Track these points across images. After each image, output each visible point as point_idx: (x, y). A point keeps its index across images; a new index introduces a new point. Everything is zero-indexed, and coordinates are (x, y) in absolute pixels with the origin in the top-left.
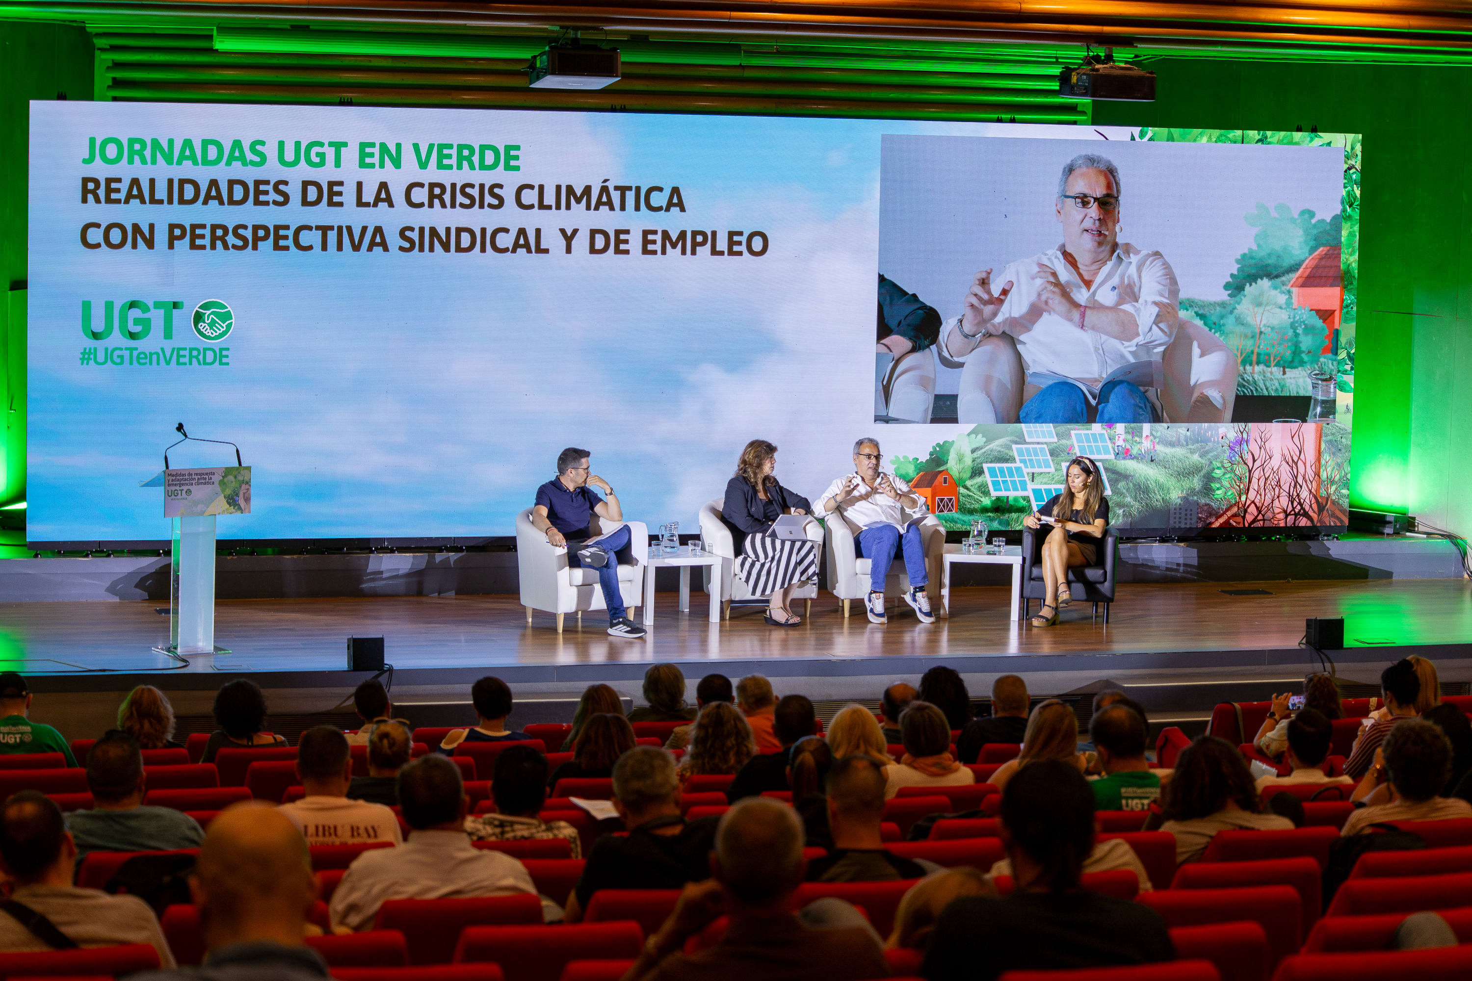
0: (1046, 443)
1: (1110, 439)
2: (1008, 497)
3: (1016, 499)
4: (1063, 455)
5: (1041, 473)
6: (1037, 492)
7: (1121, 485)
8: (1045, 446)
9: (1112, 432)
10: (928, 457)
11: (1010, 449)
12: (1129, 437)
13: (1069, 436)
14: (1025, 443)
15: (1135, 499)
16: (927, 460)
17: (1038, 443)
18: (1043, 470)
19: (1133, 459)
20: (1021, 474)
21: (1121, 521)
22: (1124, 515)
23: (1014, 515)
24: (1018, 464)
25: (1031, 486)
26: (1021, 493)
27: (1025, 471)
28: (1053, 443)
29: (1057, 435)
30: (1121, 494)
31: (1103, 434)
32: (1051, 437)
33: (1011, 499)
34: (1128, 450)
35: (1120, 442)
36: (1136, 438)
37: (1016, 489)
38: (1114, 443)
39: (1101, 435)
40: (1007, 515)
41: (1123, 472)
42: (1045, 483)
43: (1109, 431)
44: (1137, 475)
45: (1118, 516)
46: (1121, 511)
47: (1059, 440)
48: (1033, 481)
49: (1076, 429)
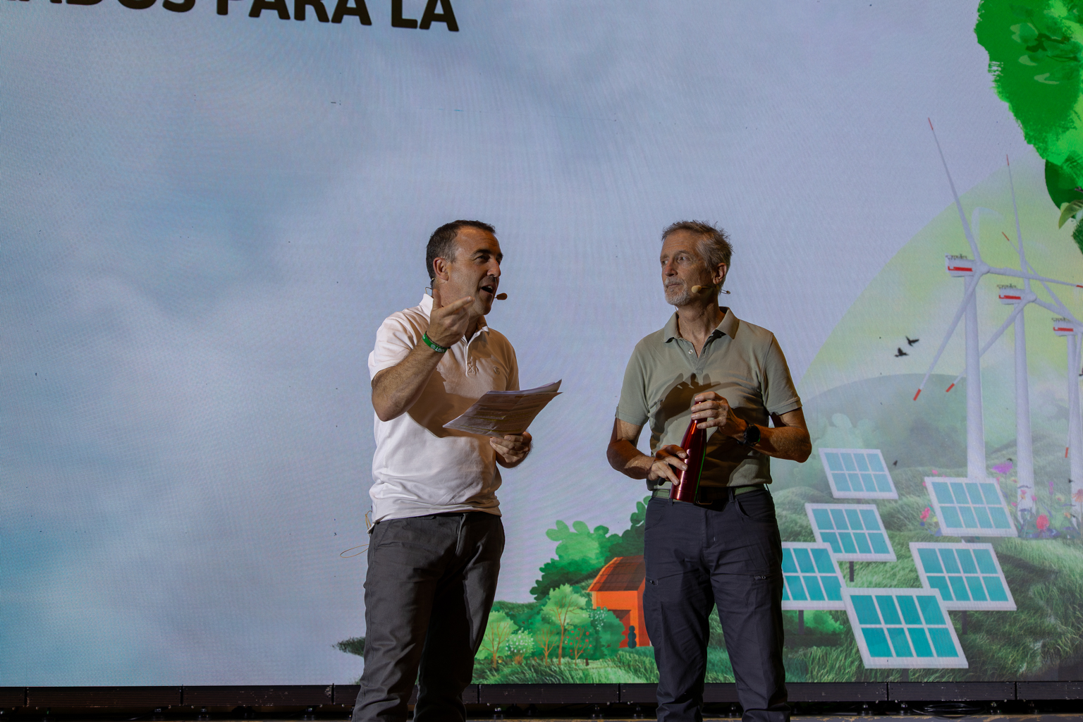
0: (874, 501)
1: (1006, 496)
2: (801, 612)
3: (818, 617)
4: (911, 527)
5: (869, 564)
6: (862, 604)
7: (1035, 590)
8: (873, 507)
9: (1010, 481)
10: (628, 526)
11: (802, 511)
12: (1044, 493)
13: (921, 489)
14: (831, 499)
15: (1065, 619)
16: (626, 533)
17: (859, 501)
18: (873, 556)
19: (1055, 537)
20: (825, 565)
21: (1039, 664)
22: (1045, 653)
23: (817, 651)
24: (820, 544)
25: (848, 590)
26: (827, 605)
27: (835, 558)
28: (889, 501)
29: (897, 484)
30: (1037, 610)
31: (991, 485)
32: (884, 488)
33: (808, 617)
34: (1043, 518)
35: (1027, 503)
36: (1059, 496)
37: (816, 595)
38: (1015, 505)
39: (988, 488)
40: (801, 652)
41: (1036, 563)
42: (878, 585)
43: (1002, 480)
44: (1066, 571)
45: (1034, 655)
46: (1038, 645)
47: (901, 495)
48: (852, 579)
49: (933, 475)
